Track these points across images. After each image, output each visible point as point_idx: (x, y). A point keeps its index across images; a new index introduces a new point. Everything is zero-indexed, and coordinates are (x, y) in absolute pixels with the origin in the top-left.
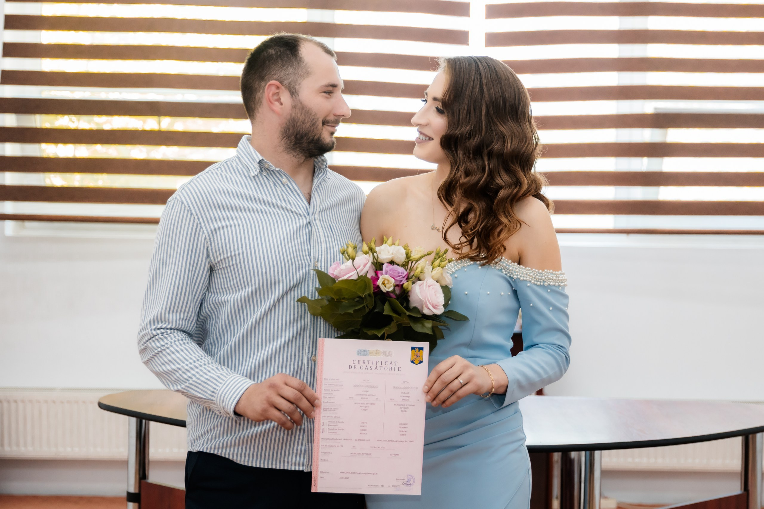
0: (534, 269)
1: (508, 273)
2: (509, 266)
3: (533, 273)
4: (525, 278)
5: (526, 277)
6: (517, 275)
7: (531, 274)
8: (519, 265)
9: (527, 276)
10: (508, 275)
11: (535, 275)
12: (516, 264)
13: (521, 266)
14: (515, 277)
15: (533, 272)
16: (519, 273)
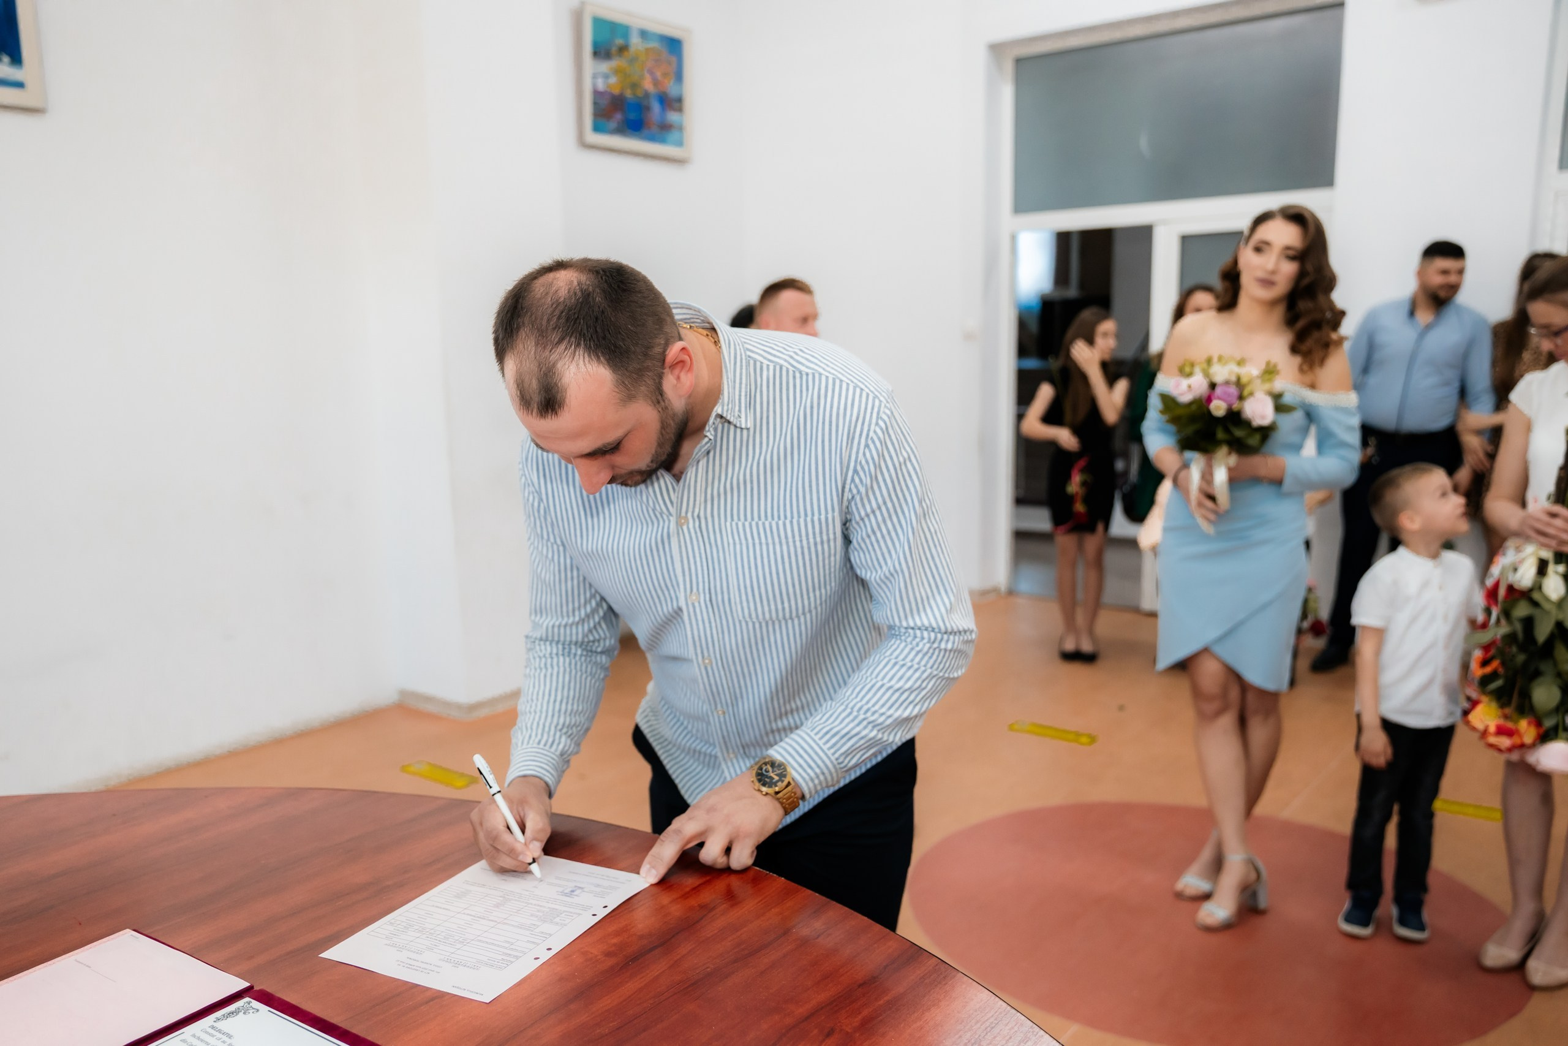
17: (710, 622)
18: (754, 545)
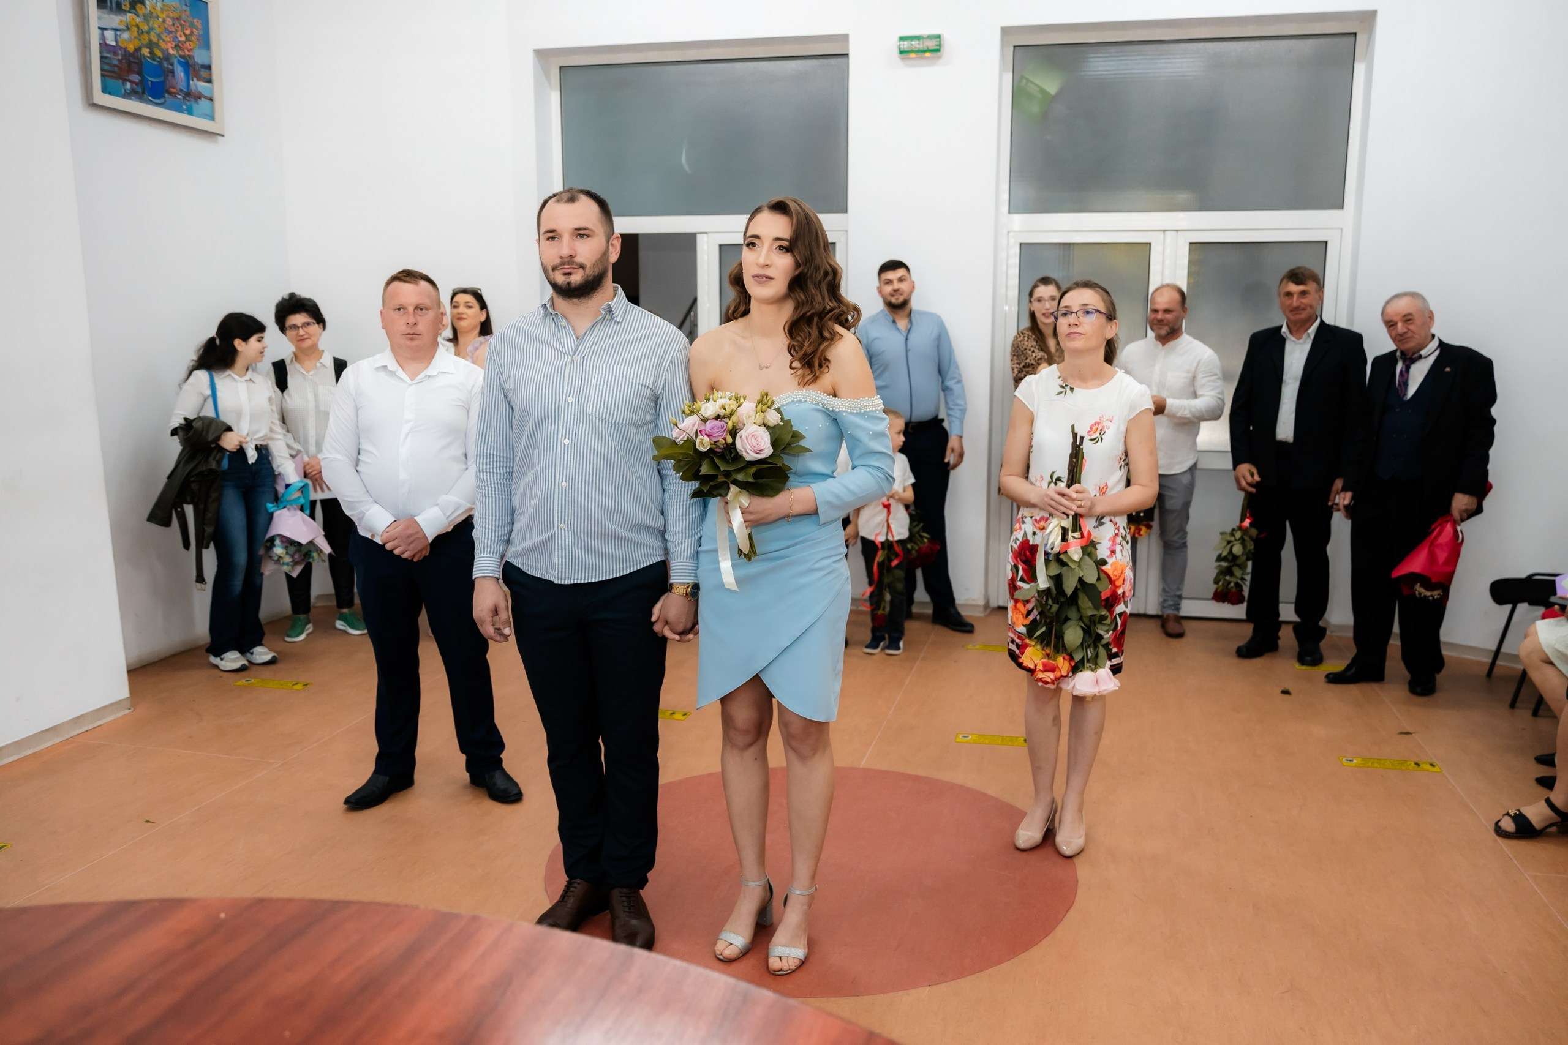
0: (849, 400)
1: (825, 406)
2: (825, 400)
3: (849, 403)
4: (841, 409)
7: (847, 405)
8: (834, 398)
9: (843, 407)
11: (851, 404)
12: (831, 397)
13: (837, 398)
14: (832, 409)
16: (834, 406)
17: (574, 415)
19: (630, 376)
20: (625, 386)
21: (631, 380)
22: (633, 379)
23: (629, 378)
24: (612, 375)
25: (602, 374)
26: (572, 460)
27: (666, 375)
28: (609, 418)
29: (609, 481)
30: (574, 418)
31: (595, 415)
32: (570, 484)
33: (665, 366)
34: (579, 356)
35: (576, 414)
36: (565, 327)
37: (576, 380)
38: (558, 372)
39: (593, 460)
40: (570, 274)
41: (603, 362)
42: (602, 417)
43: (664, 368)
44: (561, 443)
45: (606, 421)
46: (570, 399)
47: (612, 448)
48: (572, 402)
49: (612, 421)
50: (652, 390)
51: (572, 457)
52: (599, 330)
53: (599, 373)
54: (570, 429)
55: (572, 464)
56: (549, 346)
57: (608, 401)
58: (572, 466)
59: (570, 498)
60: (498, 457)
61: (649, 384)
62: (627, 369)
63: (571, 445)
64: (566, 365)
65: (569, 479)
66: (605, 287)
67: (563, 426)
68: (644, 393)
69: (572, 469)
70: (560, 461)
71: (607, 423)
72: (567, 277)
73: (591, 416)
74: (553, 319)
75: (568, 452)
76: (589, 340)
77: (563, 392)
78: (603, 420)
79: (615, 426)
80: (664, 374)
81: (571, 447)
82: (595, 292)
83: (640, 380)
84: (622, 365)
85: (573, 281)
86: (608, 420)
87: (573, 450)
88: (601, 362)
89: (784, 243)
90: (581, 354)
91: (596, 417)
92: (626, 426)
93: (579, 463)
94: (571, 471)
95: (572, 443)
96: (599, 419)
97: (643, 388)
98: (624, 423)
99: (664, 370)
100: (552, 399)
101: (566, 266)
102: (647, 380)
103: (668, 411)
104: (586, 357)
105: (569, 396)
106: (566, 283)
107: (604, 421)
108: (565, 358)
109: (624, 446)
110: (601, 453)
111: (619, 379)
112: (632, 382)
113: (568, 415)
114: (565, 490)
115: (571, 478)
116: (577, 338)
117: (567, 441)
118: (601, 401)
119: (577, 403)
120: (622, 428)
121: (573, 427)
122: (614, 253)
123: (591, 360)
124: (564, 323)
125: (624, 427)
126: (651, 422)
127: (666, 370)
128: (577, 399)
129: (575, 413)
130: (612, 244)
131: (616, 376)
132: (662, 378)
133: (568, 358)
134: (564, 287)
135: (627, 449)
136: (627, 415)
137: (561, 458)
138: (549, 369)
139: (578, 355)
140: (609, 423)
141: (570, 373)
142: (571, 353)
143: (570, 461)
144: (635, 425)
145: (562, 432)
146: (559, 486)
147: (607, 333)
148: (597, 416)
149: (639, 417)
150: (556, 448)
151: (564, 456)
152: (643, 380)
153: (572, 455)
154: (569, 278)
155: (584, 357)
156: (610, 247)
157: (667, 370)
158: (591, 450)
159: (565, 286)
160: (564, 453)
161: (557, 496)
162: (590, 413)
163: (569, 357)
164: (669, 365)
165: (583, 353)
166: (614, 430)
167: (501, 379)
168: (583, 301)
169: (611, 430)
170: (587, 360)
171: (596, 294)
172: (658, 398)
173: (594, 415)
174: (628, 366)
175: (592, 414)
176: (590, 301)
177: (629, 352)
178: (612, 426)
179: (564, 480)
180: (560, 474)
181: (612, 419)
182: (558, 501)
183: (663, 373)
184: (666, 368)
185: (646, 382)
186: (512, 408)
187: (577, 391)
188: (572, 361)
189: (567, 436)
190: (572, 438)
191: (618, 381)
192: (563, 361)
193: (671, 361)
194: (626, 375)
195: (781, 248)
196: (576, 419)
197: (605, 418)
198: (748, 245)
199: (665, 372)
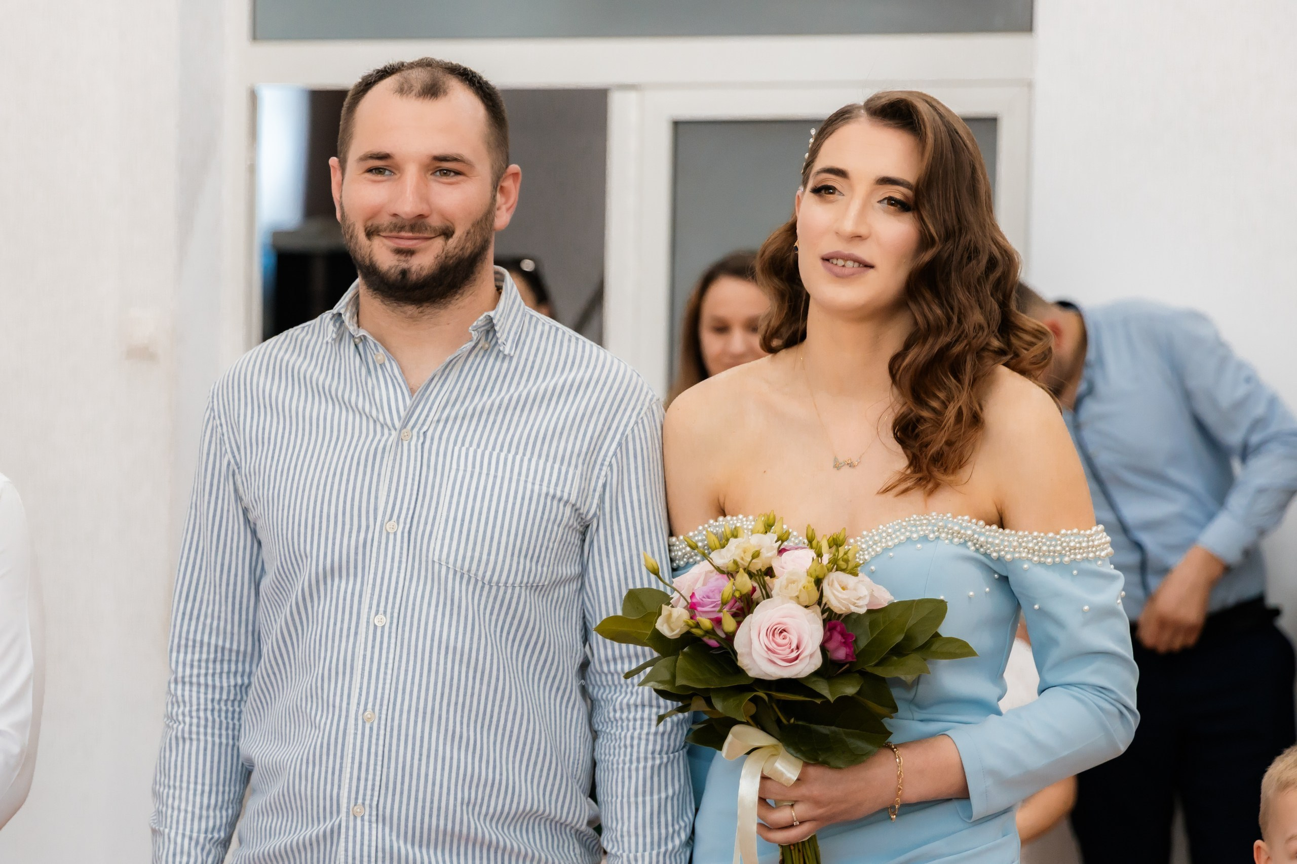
0: (1035, 534)
1: (981, 546)
2: (980, 534)
3: (1035, 541)
4: (1017, 555)
5: (1020, 552)
6: (1000, 551)
7: (1031, 545)
8: (1001, 530)
9: (1022, 549)
10: (982, 550)
11: (1040, 544)
12: (995, 527)
13: (1007, 531)
14: (994, 555)
15: (1036, 538)
16: (1002, 547)
17: (400, 562)
18: (480, 474)
19: (527, 476)
20: (515, 498)
21: (529, 486)
22: (533, 484)
23: (526, 482)
24: (488, 474)
25: (465, 471)
26: (391, 661)
27: (606, 476)
28: (477, 570)
29: (470, 711)
30: (399, 568)
31: (447, 563)
32: (383, 717)
33: (605, 456)
34: (416, 430)
35: (404, 560)
36: (382, 365)
37: (405, 485)
38: (366, 466)
39: (438, 664)
40: (410, 252)
41: (467, 444)
42: (462, 569)
43: (604, 460)
44: (368, 622)
45: (470, 577)
46: (390, 526)
47: (479, 639)
48: (395, 534)
49: (484, 577)
50: (576, 509)
51: (391, 656)
52: (459, 376)
53: (458, 470)
54: (388, 592)
55: (389, 672)
56: (348, 406)
57: (477, 531)
58: (389, 677)
59: (381, 748)
60: (226, 653)
61: (570, 494)
62: (522, 460)
63: (390, 628)
64: (384, 449)
65: (381, 705)
66: (478, 282)
67: (374, 585)
68: (556, 516)
69: (388, 681)
70: (364, 665)
71: (473, 581)
72: (402, 258)
73: (437, 566)
74: (356, 346)
75: (381, 643)
76: (440, 394)
77: (376, 509)
78: (464, 575)
79: (491, 587)
80: (603, 473)
81: (390, 633)
82: (456, 293)
83: (548, 487)
84: (509, 451)
85: (413, 269)
86: (476, 575)
87: (393, 641)
88: (463, 444)
89: (898, 193)
90: (418, 426)
91: (448, 568)
92: (514, 587)
93: (406, 671)
94: (387, 686)
95: (391, 623)
96: (455, 572)
97: (555, 503)
98: (511, 581)
99: (602, 465)
100: (352, 525)
101: (403, 234)
102: (564, 486)
103: (608, 556)
104: (429, 434)
105: (390, 519)
106: (399, 269)
107: (466, 577)
108: (383, 435)
109: (508, 633)
110: (455, 648)
111: (502, 483)
112: (532, 491)
113: (385, 562)
114: (371, 729)
115: (385, 702)
116: (412, 391)
117: (380, 620)
118: (461, 532)
119: (406, 535)
120: (505, 593)
121: (396, 589)
122: (504, 208)
123: (440, 438)
124: (381, 353)
125: (509, 591)
126: (570, 580)
127: (607, 463)
128: (408, 526)
129: (401, 557)
130: (502, 187)
131: (495, 477)
132: (597, 482)
133: (390, 434)
134: (393, 277)
135: (514, 641)
136: (518, 563)
137: (365, 656)
138: (346, 457)
139: (413, 428)
140: (477, 581)
141: (393, 467)
142: (398, 425)
143: (386, 664)
144: (535, 588)
145: (372, 599)
146: (356, 720)
147: (480, 380)
148: (451, 566)
149: (545, 569)
150: (356, 633)
151: (373, 653)
152: (556, 485)
153: (392, 650)
154: (407, 261)
155: (425, 433)
156: (498, 196)
157: (610, 465)
158: (432, 640)
159: (394, 274)
160: (373, 647)
161: (352, 741)
162: (436, 559)
163: (393, 432)
164: (615, 454)
165: (423, 424)
166: (488, 597)
167: (237, 476)
168: (428, 310)
169: (481, 595)
170: (432, 439)
171: (457, 296)
172: (587, 527)
173: (443, 563)
174: (524, 455)
175: (440, 559)
176: (442, 312)
177: (526, 422)
178: (483, 587)
179: (370, 706)
180: (360, 695)
181: (485, 572)
182: (354, 753)
183: (601, 469)
184: (608, 459)
185: (563, 491)
186: (259, 543)
187: (408, 509)
188: (400, 440)
189: (382, 609)
190: (392, 613)
191: (501, 488)
192: (380, 441)
193: (620, 444)
194: (520, 474)
195: (891, 201)
196: (403, 571)
197: (469, 571)
198: (817, 191)
199: (605, 468)
